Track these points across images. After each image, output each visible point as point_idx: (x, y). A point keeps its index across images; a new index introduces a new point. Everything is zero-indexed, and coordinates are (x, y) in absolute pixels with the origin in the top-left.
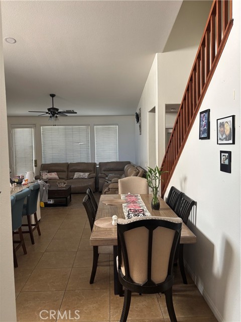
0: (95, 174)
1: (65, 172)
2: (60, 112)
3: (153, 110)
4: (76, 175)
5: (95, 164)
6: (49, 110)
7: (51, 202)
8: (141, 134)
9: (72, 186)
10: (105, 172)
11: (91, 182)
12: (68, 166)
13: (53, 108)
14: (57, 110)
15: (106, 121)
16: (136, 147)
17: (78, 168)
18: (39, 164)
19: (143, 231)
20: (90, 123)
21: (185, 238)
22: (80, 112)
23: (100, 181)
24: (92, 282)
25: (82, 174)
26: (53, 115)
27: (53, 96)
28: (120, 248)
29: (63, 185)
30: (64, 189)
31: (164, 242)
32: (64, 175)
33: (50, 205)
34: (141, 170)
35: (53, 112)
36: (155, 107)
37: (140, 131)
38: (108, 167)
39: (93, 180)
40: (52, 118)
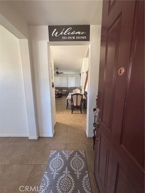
0: (68, 90)
2: (59, 73)
3: (83, 73)
4: (63, 90)
5: (68, 88)
7: (57, 96)
8: (81, 79)
9: (62, 93)
12: (61, 88)
15: (72, 76)
16: (80, 83)
17: (64, 88)
19: (76, 96)
20: (67, 76)
21: (84, 98)
22: (65, 73)
24: (67, 109)
25: (65, 90)
27: (57, 68)
28: (72, 100)
29: (60, 92)
31: (79, 97)
32: (60, 90)
33: (57, 97)
35: (57, 73)
38: (72, 88)
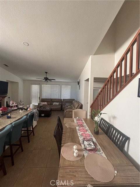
0: (61, 103)
1: (50, 102)
2: (49, 79)
3: (88, 80)
4: (54, 103)
5: (61, 99)
6: (44, 78)
7: (43, 115)
8: (79, 89)
9: (52, 108)
10: (65, 103)
11: (60, 107)
12: (51, 99)
13: (46, 78)
14: (48, 78)
15: (67, 84)
17: (55, 101)
18: (40, 99)
20: (60, 84)
22: (57, 80)
23: (63, 106)
25: (56, 103)
26: (46, 80)
27: (46, 73)
29: (48, 108)
30: (49, 110)
32: (50, 103)
33: (42, 117)
34: (80, 104)
35: (46, 79)
36: (89, 78)
37: (80, 88)
38: (66, 101)
39: (60, 106)
40: (46, 81)
